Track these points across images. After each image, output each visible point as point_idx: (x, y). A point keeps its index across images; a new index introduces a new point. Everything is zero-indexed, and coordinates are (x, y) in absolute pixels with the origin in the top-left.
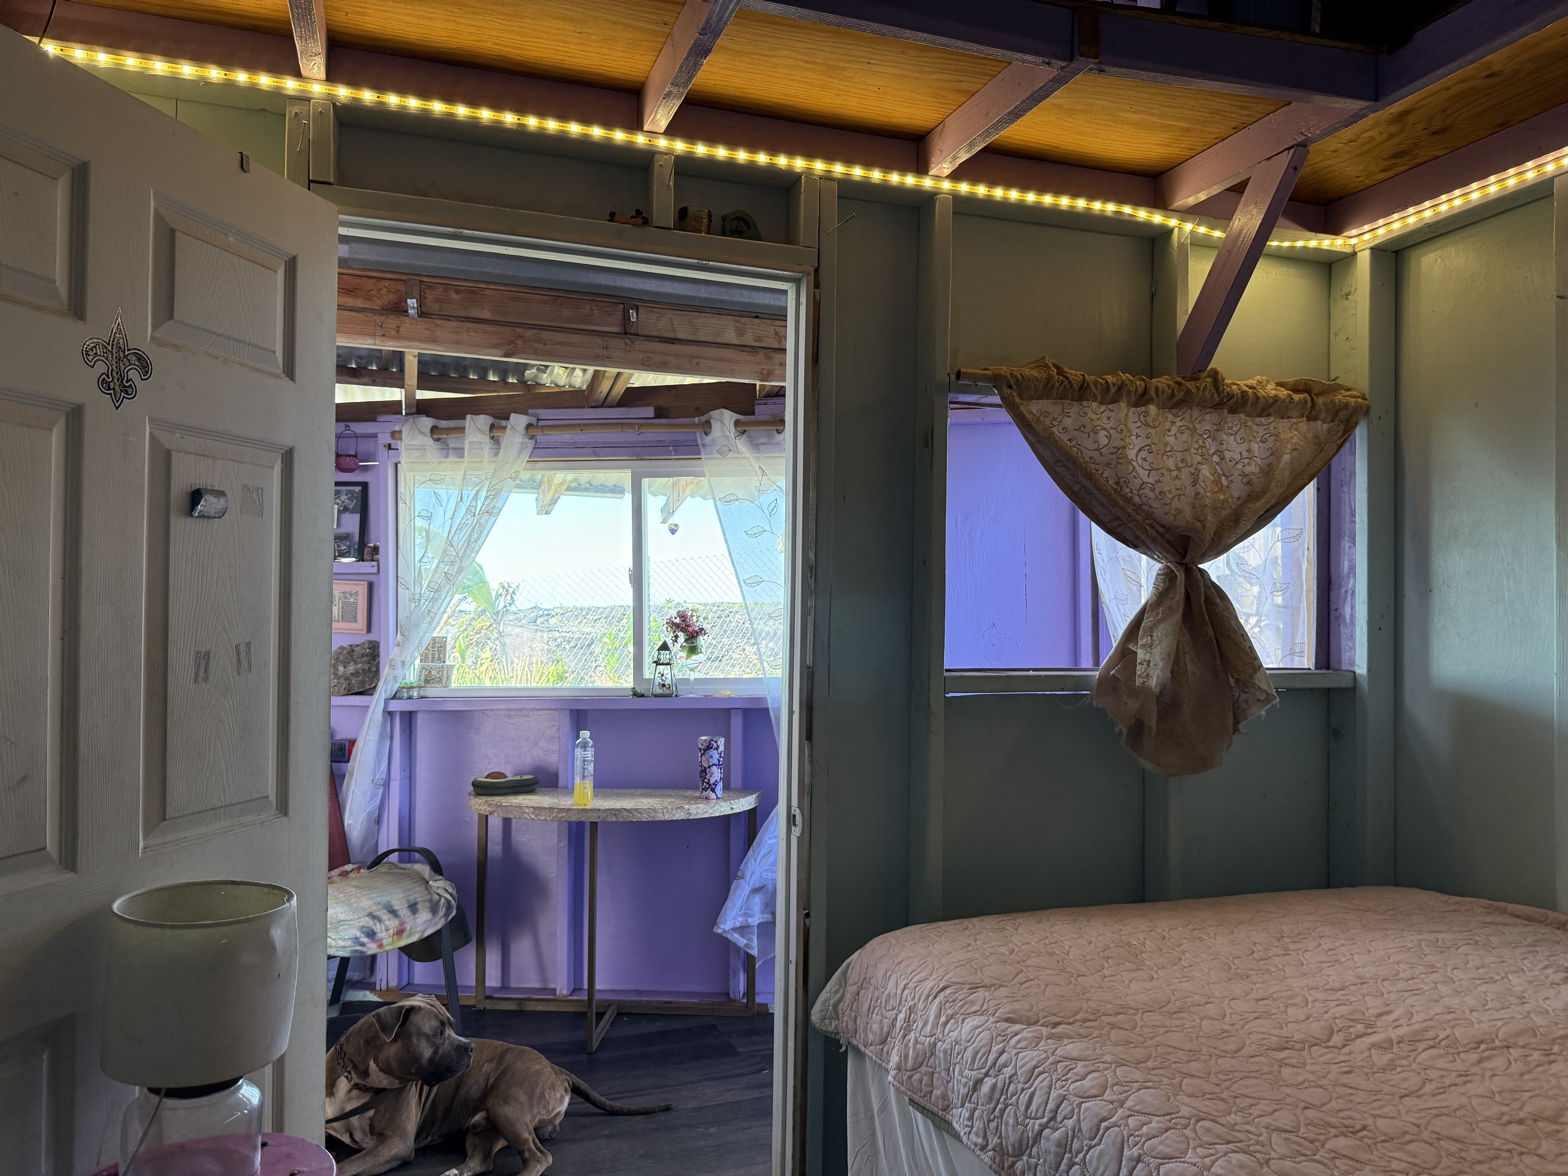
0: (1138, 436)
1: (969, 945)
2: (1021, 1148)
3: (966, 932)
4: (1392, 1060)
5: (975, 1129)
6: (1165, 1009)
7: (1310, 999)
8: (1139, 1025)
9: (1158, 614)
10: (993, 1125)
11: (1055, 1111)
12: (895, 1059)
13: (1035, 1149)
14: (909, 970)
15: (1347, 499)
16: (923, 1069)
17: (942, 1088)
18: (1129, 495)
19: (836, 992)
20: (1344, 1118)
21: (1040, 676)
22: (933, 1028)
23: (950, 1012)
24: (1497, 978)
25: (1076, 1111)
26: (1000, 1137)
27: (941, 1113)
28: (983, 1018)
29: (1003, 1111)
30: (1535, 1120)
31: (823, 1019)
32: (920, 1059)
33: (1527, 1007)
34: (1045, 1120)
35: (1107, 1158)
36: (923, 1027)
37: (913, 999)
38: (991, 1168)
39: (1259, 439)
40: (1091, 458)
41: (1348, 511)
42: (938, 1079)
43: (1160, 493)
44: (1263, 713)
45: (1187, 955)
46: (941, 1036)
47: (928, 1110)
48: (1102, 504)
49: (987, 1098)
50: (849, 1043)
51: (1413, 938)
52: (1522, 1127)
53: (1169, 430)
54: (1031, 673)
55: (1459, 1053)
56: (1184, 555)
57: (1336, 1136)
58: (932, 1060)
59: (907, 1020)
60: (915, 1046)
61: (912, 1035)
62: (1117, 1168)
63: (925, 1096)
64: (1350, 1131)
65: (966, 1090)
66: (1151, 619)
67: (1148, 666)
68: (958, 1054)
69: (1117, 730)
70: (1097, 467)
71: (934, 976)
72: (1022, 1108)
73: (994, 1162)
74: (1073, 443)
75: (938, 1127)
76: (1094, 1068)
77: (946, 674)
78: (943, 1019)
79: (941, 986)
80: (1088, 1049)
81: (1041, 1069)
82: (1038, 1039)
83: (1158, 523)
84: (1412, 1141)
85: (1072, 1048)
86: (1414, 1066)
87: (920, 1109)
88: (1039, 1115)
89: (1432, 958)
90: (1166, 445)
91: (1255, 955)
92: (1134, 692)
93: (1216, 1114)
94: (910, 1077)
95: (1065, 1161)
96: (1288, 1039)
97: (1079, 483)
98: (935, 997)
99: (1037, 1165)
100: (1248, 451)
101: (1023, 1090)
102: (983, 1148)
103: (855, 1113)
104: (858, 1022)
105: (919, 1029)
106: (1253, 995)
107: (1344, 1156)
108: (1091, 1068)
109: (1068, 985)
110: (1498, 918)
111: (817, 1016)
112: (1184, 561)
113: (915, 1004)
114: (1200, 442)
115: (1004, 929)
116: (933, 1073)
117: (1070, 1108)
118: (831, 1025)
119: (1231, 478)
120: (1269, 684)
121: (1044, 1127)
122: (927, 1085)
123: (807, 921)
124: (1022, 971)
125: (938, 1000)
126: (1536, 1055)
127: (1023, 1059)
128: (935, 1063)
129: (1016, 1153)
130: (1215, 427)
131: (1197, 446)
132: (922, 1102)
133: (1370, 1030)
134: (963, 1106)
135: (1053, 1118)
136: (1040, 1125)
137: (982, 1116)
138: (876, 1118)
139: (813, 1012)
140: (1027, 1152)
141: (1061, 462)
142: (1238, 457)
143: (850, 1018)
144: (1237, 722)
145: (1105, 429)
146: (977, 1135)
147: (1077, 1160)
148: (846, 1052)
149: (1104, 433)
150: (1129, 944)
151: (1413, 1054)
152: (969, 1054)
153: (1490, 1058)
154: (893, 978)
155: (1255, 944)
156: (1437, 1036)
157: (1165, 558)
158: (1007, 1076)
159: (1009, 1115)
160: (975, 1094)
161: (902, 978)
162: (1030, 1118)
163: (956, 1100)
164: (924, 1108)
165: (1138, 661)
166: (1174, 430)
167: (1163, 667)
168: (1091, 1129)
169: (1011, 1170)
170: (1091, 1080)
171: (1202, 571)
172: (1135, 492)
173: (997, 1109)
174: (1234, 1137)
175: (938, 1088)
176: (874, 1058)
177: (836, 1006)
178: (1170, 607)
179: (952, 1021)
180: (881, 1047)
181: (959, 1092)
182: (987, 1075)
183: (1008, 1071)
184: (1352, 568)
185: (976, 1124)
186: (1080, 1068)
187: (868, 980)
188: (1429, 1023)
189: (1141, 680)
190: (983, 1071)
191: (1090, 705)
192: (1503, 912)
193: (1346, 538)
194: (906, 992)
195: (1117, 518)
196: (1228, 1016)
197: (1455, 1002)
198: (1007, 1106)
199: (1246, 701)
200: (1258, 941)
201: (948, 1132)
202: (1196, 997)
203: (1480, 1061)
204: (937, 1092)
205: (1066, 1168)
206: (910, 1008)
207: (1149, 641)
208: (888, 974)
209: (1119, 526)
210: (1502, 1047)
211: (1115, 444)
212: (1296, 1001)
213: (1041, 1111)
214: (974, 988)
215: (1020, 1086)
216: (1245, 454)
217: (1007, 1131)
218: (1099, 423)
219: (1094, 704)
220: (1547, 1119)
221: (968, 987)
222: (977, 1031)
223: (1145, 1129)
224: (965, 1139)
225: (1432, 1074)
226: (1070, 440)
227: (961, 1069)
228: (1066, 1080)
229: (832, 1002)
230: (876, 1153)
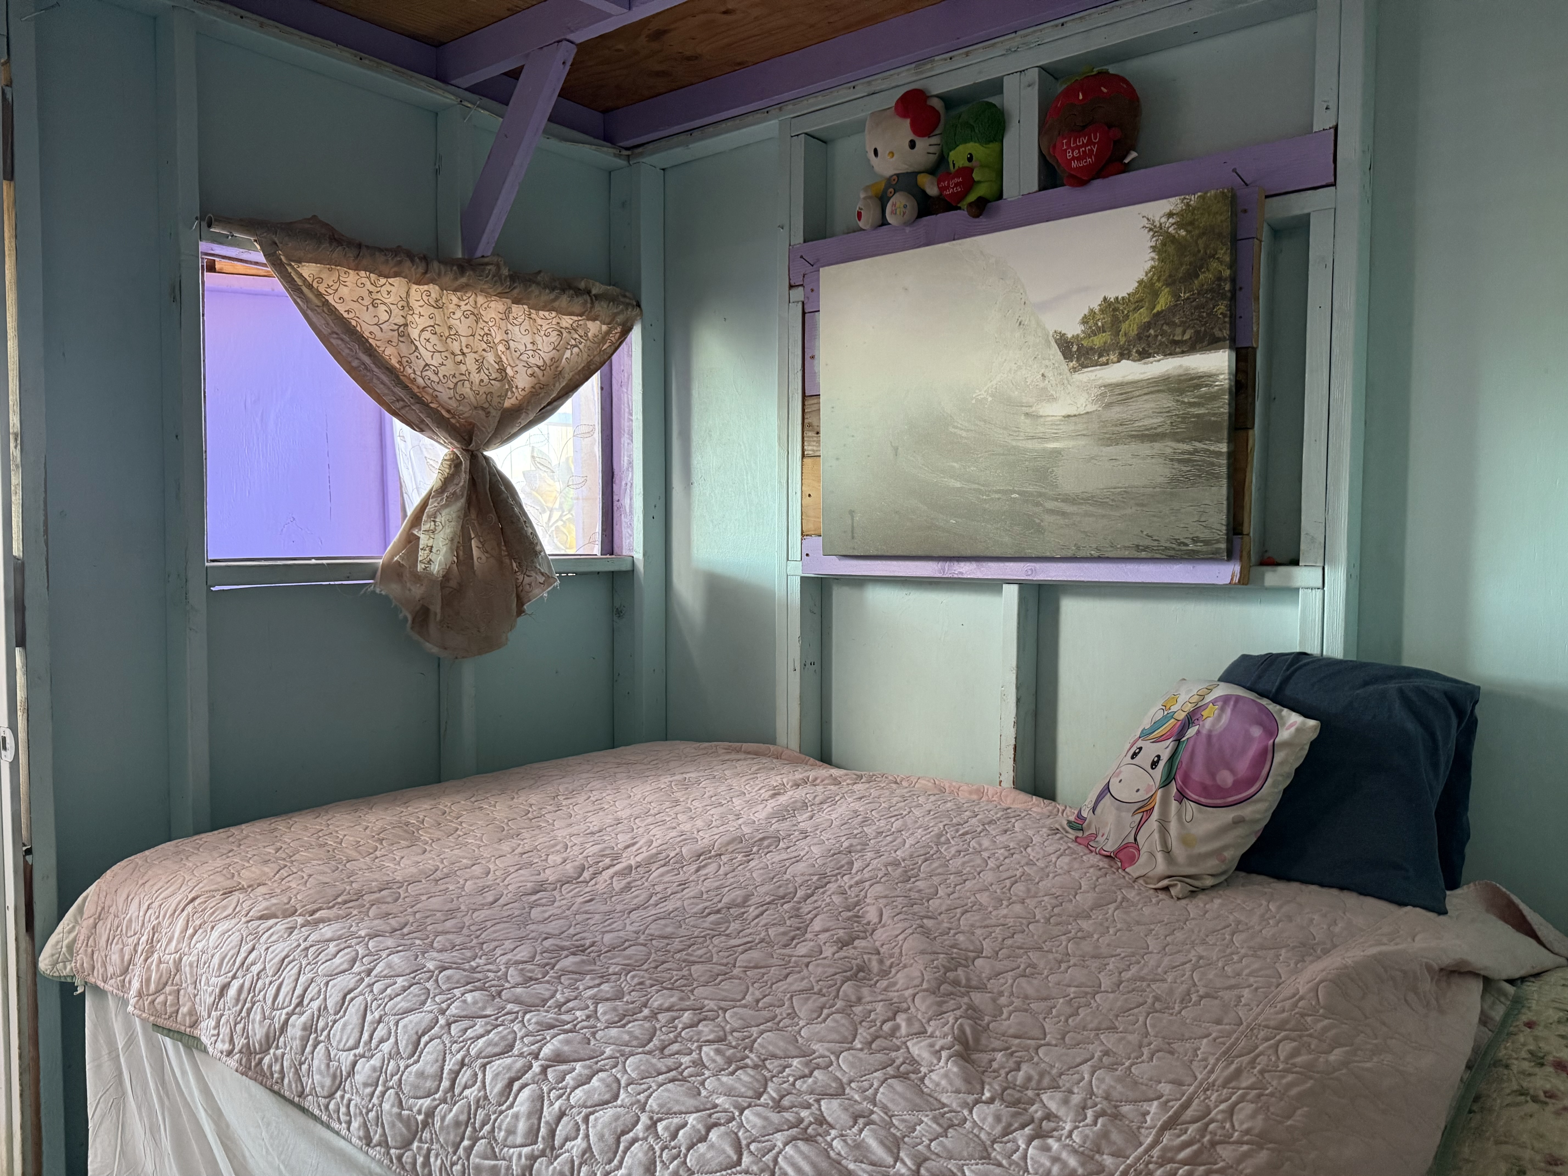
0: (420, 315)
1: (232, 850)
2: (269, 1042)
3: (231, 839)
4: (629, 883)
5: (221, 1036)
6: (431, 877)
7: (570, 845)
8: (402, 896)
9: (442, 500)
10: (239, 1027)
11: (303, 996)
12: (136, 985)
13: (282, 1039)
14: (155, 888)
15: (626, 400)
16: (168, 989)
17: (189, 1004)
18: (413, 376)
19: (70, 932)
20: (577, 941)
21: (323, 564)
22: (178, 942)
23: (198, 922)
24: (724, 802)
25: (323, 990)
26: (247, 1037)
27: (188, 1030)
28: (234, 921)
29: (249, 1011)
30: (729, 908)
31: (54, 964)
32: (164, 979)
33: (740, 821)
34: (291, 1008)
35: (350, 1027)
36: (167, 945)
37: (158, 917)
38: (237, 1071)
39: (542, 333)
40: (371, 333)
41: (627, 410)
42: (184, 996)
43: (444, 376)
44: (545, 595)
45: (464, 825)
46: (187, 949)
47: (174, 1031)
48: (383, 383)
49: (233, 1001)
50: (86, 983)
51: (666, 780)
52: (719, 916)
53: (454, 313)
54: (313, 561)
55: (682, 867)
56: (470, 442)
57: (566, 957)
58: (178, 977)
59: (151, 942)
60: (158, 966)
61: (156, 956)
62: (358, 1034)
63: (169, 1018)
64: (580, 950)
65: (212, 999)
66: (436, 504)
67: (431, 551)
68: (205, 964)
69: (401, 616)
70: (378, 343)
71: (183, 889)
72: (269, 1001)
73: (241, 1064)
74: (351, 315)
75: (188, 1047)
76: (347, 944)
77: (207, 564)
78: (190, 931)
79: (190, 898)
80: (344, 928)
81: (291, 958)
82: (291, 930)
83: (443, 408)
84: (630, 946)
85: (327, 931)
86: (646, 884)
87: (165, 1032)
88: (285, 1004)
89: (678, 795)
90: (450, 328)
91: (530, 815)
92: (417, 578)
93: (461, 961)
94: (153, 1002)
95: (311, 1042)
96: (543, 883)
97: (357, 358)
98: (183, 910)
99: (283, 1055)
100: (533, 343)
101: (271, 983)
102: (230, 1053)
103: (97, 1057)
104: (95, 958)
105: (163, 948)
106: (519, 850)
107: (570, 972)
108: (342, 946)
109: (334, 872)
110: (733, 756)
111: (47, 962)
112: (470, 447)
113: (159, 923)
114: (486, 329)
115: (275, 829)
116: (178, 991)
117: (317, 988)
118: (65, 968)
119: (515, 369)
120: (550, 567)
121: (289, 1015)
122: (172, 1005)
123: (29, 858)
124: (286, 866)
125: (185, 913)
126: (740, 857)
127: (273, 952)
128: (181, 979)
129: (264, 1049)
130: (501, 316)
131: (482, 333)
132: (169, 1024)
133: (616, 862)
134: (209, 1017)
135: (300, 1004)
136: (287, 1014)
137: (228, 1021)
138: (121, 1056)
139: (41, 959)
140: (274, 1045)
141: (337, 334)
142: (522, 348)
143: (86, 955)
144: (520, 603)
145: (385, 304)
146: (223, 1041)
147: (322, 1038)
148: (83, 994)
149: (383, 308)
150: (407, 824)
151: (647, 875)
152: (216, 961)
153: (705, 866)
154: (136, 901)
155: (531, 805)
156: (669, 856)
157: (451, 443)
158: (255, 973)
159: (255, 1012)
160: (222, 1000)
161: (146, 898)
162: (278, 1010)
163: (202, 1011)
164: (169, 1030)
165: (421, 547)
166: (459, 314)
167: (446, 552)
168: (337, 1003)
169: (259, 1067)
170: (342, 957)
171: (486, 458)
172: (419, 373)
173: (244, 1010)
174: (473, 978)
175: (184, 1005)
176: (115, 991)
177: (70, 947)
178: (454, 494)
179: (200, 931)
180: (122, 978)
181: (205, 1003)
182: (234, 977)
183: (255, 969)
184: (630, 463)
185: (222, 1031)
186: (332, 948)
187: (106, 910)
188: (664, 847)
189: (423, 566)
190: (230, 974)
191: (374, 592)
192: (738, 751)
193: (626, 435)
194: (150, 912)
195: (400, 399)
196: (492, 872)
197: (686, 827)
198: (253, 1004)
199: (530, 585)
200: (534, 802)
201: (197, 1048)
202: (465, 861)
203: (697, 870)
204: (184, 1010)
205: (312, 1048)
206: (153, 929)
207: (432, 527)
208: (130, 898)
209: (403, 407)
210: (716, 856)
211: (396, 321)
212: (558, 848)
213: (288, 999)
214: (229, 892)
215: (267, 981)
216: (530, 346)
217: (253, 1029)
218: (379, 296)
219: (378, 591)
220: (737, 906)
221: (221, 892)
222: (227, 935)
223: (389, 991)
224: (210, 1050)
225: (658, 888)
226: (348, 311)
227: (207, 978)
228: (317, 963)
229: (65, 943)
230: (124, 1094)
